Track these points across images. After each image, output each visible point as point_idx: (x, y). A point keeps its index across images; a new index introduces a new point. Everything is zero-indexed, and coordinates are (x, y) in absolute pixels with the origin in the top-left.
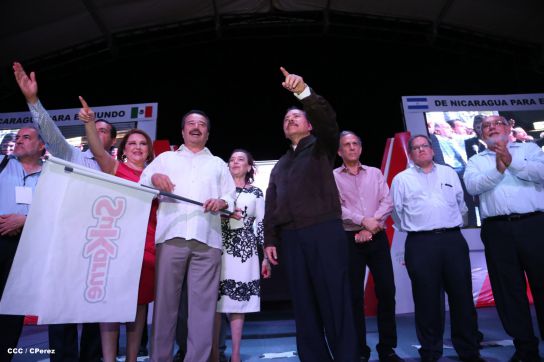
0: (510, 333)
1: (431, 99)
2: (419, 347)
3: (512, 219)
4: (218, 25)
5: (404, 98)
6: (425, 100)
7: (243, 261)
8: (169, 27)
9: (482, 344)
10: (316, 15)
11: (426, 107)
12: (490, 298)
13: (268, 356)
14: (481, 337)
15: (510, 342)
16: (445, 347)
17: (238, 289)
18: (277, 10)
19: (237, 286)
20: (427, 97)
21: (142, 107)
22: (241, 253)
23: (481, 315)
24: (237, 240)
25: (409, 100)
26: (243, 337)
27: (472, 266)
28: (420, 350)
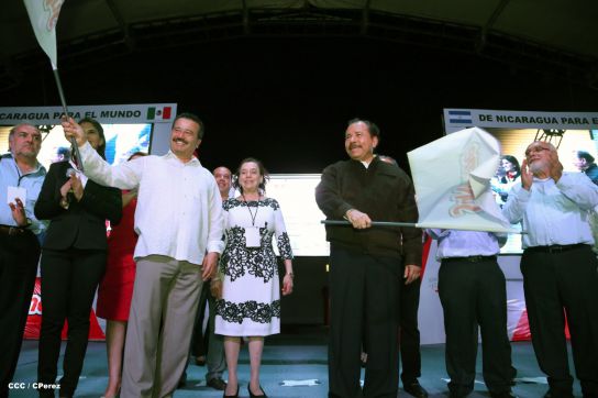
0: (544, 370)
1: (475, 113)
2: (449, 380)
3: (554, 251)
4: (246, 20)
5: (446, 111)
6: (469, 114)
7: (265, 281)
8: (192, 19)
9: (516, 380)
10: (354, 14)
11: (469, 121)
12: (526, 331)
13: (288, 383)
14: (514, 372)
15: (543, 380)
16: (476, 381)
17: (259, 311)
18: (311, 6)
19: (259, 307)
20: (471, 110)
21: (160, 107)
22: (264, 272)
23: (515, 349)
24: (259, 260)
25: (451, 113)
26: (263, 362)
27: (508, 297)
28: (449, 384)
